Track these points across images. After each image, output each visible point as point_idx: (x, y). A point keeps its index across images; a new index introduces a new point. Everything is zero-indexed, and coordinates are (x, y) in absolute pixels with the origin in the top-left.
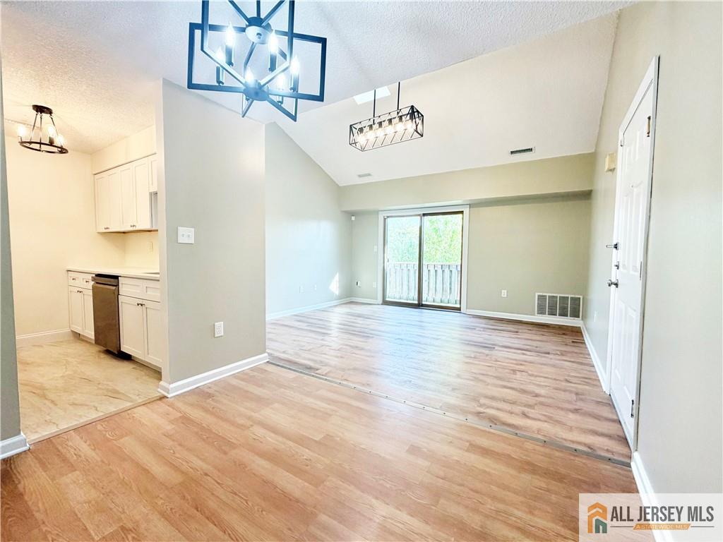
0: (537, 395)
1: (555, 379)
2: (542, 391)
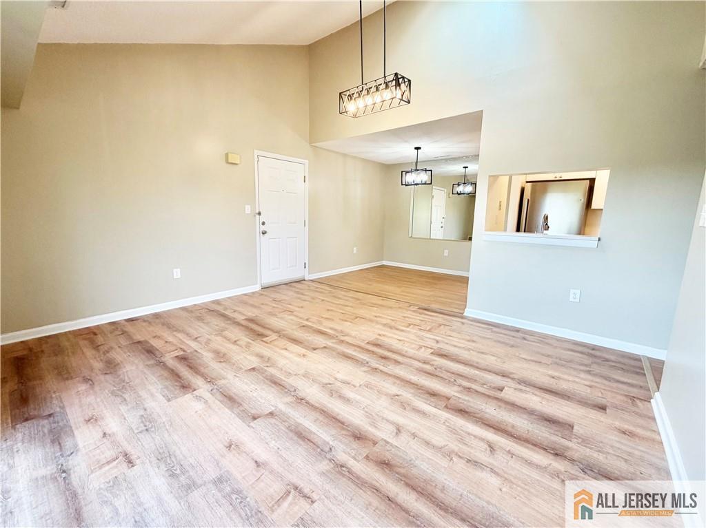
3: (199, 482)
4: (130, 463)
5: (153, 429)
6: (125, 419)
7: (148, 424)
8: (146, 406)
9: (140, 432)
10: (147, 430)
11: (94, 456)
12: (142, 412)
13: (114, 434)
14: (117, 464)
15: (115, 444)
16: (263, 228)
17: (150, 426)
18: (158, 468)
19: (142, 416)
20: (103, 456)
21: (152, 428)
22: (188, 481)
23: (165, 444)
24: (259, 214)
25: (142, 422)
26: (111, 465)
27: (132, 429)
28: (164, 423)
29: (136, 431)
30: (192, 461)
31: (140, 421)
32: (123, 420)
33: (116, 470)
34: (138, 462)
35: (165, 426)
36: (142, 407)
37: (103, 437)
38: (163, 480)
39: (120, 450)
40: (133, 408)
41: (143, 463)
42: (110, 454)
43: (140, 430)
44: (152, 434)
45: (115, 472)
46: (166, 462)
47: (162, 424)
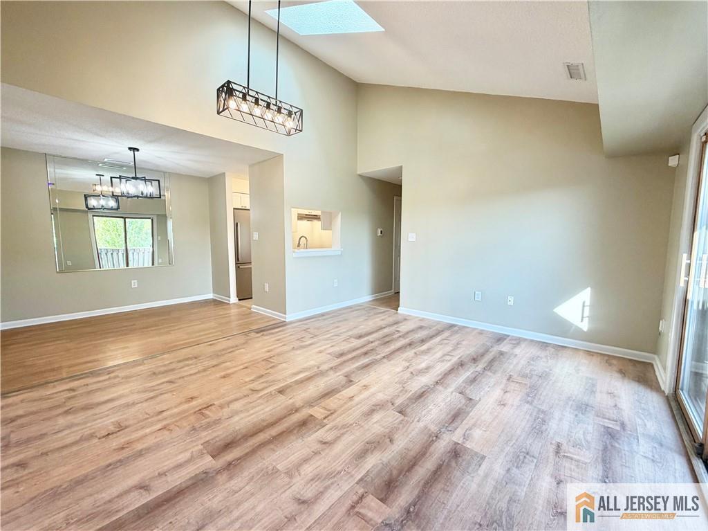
0: (67, 412)
1: (46, 454)
2: (62, 421)
3: (536, 409)
4: (559, 446)
5: (524, 450)
6: (532, 479)
7: (521, 458)
8: (503, 472)
9: (533, 457)
10: (527, 454)
11: (578, 473)
12: (514, 470)
13: (552, 476)
14: (567, 453)
15: (557, 467)
17: (522, 454)
18: (546, 429)
19: (517, 467)
20: (573, 467)
21: (523, 452)
22: (540, 413)
23: (529, 435)
25: (523, 462)
26: (572, 456)
27: (536, 465)
28: (512, 446)
29: (535, 461)
30: (528, 417)
31: (523, 465)
32: (534, 480)
33: (570, 450)
34: (554, 442)
35: (514, 443)
36: (508, 475)
37: (561, 481)
38: (550, 424)
39: (557, 459)
40: (514, 482)
41: (552, 439)
42: (567, 464)
43: (531, 459)
44: (528, 448)
45: (572, 450)
46: (541, 428)
47: (514, 446)
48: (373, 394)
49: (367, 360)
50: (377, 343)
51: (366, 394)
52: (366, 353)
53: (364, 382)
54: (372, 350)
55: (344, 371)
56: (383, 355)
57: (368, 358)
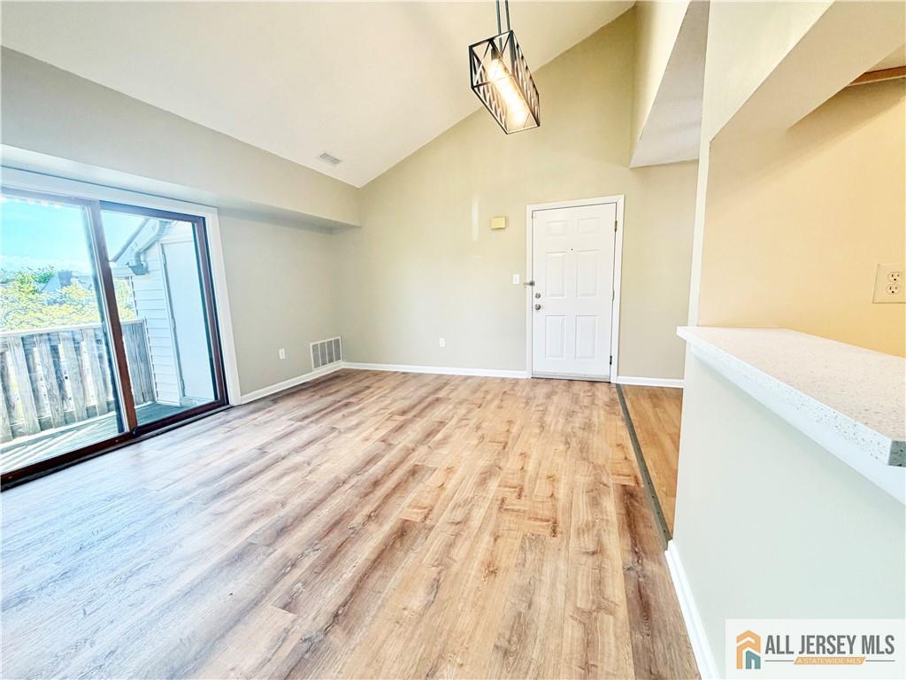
16: (537, 302)
24: (532, 284)
48: (357, 435)
49: (370, 471)
50: (359, 519)
51: (364, 435)
52: (376, 484)
53: (369, 444)
54: (367, 495)
55: (396, 449)
56: (347, 486)
57: (371, 475)
